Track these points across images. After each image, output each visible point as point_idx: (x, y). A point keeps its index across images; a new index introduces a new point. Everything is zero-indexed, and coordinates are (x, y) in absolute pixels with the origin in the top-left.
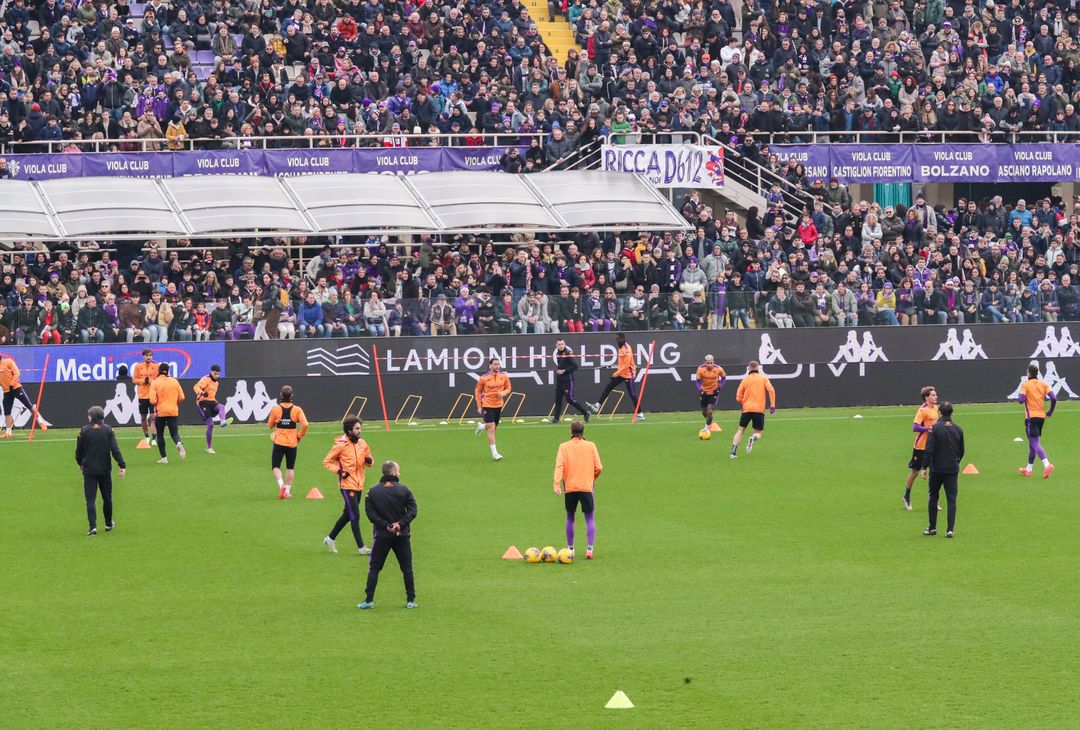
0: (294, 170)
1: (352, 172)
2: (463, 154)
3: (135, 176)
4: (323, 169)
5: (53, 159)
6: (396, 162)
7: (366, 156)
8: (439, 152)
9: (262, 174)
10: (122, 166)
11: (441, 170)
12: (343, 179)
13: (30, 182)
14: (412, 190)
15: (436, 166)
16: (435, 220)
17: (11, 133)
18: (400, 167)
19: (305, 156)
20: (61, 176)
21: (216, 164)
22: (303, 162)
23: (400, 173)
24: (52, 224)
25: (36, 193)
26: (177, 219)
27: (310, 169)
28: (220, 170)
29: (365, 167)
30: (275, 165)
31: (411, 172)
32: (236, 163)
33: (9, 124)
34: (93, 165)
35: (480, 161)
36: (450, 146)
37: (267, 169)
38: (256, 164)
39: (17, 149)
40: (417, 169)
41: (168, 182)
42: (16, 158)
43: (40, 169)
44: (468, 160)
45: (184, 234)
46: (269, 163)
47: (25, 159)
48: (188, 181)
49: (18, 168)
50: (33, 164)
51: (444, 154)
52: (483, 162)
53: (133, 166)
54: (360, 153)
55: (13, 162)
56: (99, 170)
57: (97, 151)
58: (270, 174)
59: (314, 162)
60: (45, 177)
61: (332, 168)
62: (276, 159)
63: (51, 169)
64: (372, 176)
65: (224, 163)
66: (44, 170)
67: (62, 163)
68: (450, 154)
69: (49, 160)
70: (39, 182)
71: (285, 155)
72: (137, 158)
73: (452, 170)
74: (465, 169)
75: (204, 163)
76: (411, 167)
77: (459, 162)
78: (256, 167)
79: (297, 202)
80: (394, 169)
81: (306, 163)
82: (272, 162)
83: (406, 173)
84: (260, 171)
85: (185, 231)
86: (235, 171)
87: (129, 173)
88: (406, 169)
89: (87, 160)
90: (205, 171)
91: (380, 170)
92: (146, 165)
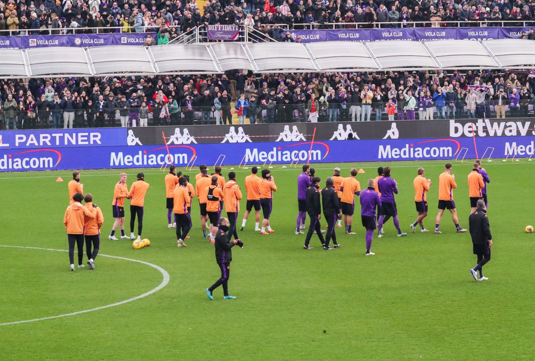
0: (428, 38)
1: (456, 39)
2: (509, 31)
3: (352, 41)
4: (442, 38)
5: (312, 32)
6: (477, 34)
7: (463, 31)
8: (498, 29)
9: (414, 40)
10: (346, 36)
11: (499, 38)
12: (452, 42)
13: (302, 44)
14: (485, 48)
15: (496, 36)
16: (497, 62)
17: (293, 20)
18: (479, 37)
19: (434, 31)
20: (316, 41)
21: (391, 35)
22: (433, 34)
23: (479, 39)
24: (314, 64)
25: (305, 49)
26: (374, 62)
27: (436, 37)
28: (393, 38)
29: (463, 37)
30: (420, 36)
31: (484, 39)
32: (401, 34)
33: (292, 16)
34: (332, 36)
35: (517, 34)
36: (503, 26)
37: (416, 37)
38: (410, 35)
39: (296, 27)
40: (487, 37)
41: (369, 44)
42: (294, 32)
43: (306, 37)
44: (511, 33)
45: (377, 69)
46: (417, 35)
47: (299, 33)
48: (378, 43)
49: (296, 36)
50: (302, 35)
51: (500, 31)
52: (519, 34)
53: (351, 36)
54: (460, 29)
55: (293, 34)
56: (335, 37)
57: (334, 29)
58: (417, 40)
59: (438, 34)
60: (309, 41)
61: (447, 37)
62: (419, 32)
63: (312, 37)
64: (466, 41)
65: (395, 34)
66: (308, 38)
67: (317, 34)
68: (504, 31)
69: (310, 33)
70: (307, 44)
71: (425, 30)
72: (352, 32)
73: (504, 38)
74: (510, 38)
75: (385, 34)
76: (485, 37)
77: (507, 34)
78: (411, 36)
79: (431, 53)
80: (476, 38)
81: (434, 35)
82: (418, 34)
83: (482, 40)
84: (412, 39)
85: (378, 67)
86: (400, 38)
87: (349, 39)
88: (482, 38)
89: (329, 33)
90: (386, 38)
91: (470, 38)
92: (357, 35)
